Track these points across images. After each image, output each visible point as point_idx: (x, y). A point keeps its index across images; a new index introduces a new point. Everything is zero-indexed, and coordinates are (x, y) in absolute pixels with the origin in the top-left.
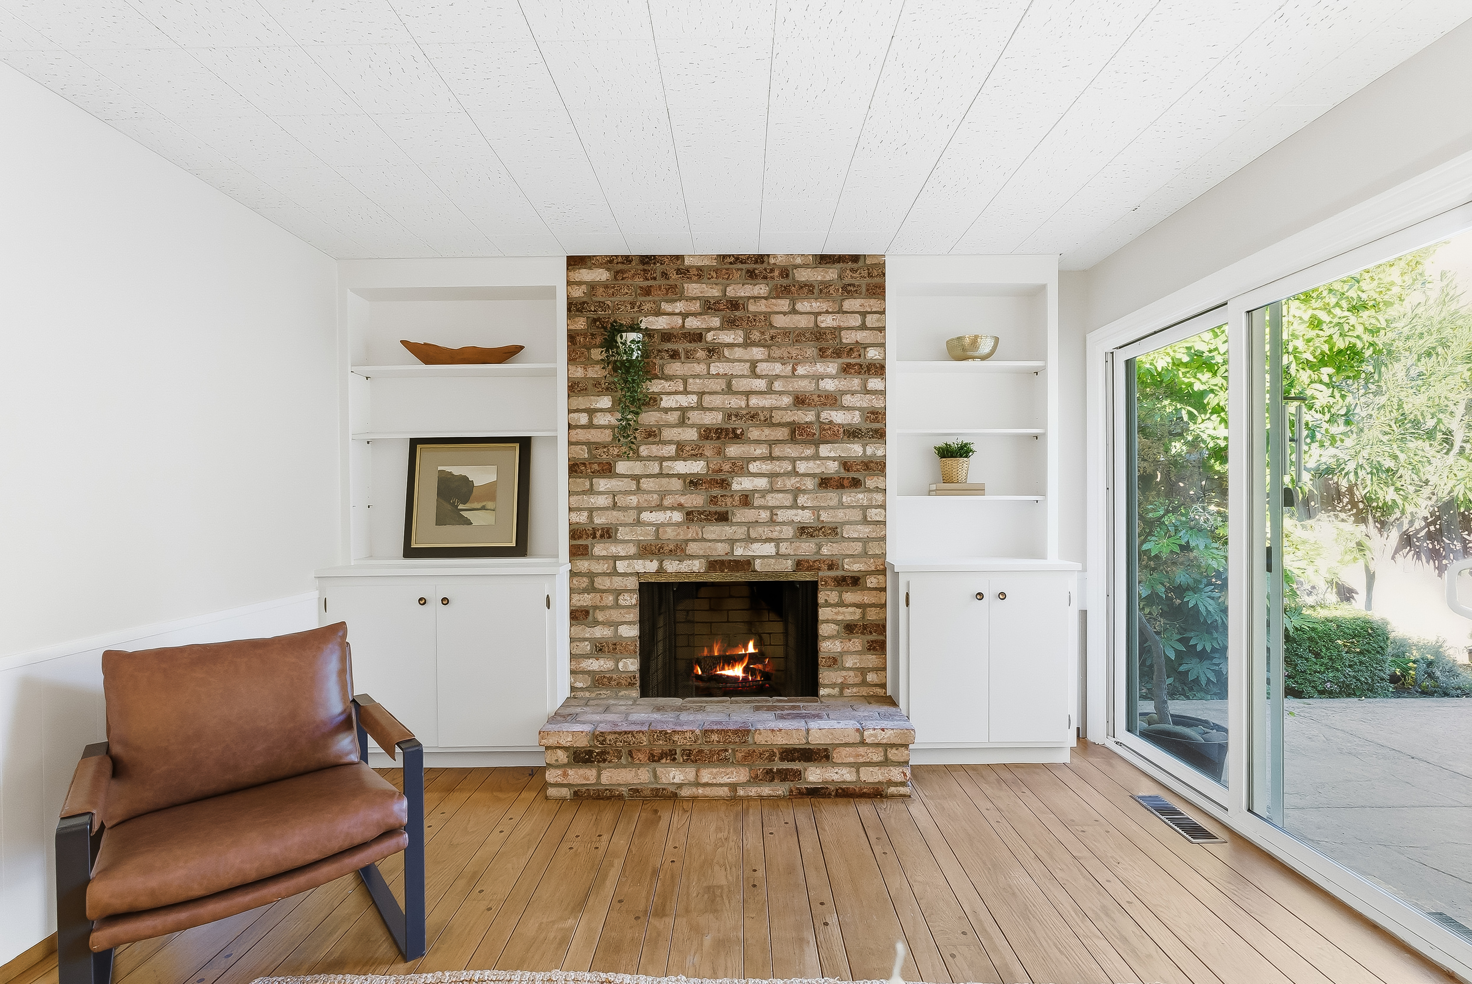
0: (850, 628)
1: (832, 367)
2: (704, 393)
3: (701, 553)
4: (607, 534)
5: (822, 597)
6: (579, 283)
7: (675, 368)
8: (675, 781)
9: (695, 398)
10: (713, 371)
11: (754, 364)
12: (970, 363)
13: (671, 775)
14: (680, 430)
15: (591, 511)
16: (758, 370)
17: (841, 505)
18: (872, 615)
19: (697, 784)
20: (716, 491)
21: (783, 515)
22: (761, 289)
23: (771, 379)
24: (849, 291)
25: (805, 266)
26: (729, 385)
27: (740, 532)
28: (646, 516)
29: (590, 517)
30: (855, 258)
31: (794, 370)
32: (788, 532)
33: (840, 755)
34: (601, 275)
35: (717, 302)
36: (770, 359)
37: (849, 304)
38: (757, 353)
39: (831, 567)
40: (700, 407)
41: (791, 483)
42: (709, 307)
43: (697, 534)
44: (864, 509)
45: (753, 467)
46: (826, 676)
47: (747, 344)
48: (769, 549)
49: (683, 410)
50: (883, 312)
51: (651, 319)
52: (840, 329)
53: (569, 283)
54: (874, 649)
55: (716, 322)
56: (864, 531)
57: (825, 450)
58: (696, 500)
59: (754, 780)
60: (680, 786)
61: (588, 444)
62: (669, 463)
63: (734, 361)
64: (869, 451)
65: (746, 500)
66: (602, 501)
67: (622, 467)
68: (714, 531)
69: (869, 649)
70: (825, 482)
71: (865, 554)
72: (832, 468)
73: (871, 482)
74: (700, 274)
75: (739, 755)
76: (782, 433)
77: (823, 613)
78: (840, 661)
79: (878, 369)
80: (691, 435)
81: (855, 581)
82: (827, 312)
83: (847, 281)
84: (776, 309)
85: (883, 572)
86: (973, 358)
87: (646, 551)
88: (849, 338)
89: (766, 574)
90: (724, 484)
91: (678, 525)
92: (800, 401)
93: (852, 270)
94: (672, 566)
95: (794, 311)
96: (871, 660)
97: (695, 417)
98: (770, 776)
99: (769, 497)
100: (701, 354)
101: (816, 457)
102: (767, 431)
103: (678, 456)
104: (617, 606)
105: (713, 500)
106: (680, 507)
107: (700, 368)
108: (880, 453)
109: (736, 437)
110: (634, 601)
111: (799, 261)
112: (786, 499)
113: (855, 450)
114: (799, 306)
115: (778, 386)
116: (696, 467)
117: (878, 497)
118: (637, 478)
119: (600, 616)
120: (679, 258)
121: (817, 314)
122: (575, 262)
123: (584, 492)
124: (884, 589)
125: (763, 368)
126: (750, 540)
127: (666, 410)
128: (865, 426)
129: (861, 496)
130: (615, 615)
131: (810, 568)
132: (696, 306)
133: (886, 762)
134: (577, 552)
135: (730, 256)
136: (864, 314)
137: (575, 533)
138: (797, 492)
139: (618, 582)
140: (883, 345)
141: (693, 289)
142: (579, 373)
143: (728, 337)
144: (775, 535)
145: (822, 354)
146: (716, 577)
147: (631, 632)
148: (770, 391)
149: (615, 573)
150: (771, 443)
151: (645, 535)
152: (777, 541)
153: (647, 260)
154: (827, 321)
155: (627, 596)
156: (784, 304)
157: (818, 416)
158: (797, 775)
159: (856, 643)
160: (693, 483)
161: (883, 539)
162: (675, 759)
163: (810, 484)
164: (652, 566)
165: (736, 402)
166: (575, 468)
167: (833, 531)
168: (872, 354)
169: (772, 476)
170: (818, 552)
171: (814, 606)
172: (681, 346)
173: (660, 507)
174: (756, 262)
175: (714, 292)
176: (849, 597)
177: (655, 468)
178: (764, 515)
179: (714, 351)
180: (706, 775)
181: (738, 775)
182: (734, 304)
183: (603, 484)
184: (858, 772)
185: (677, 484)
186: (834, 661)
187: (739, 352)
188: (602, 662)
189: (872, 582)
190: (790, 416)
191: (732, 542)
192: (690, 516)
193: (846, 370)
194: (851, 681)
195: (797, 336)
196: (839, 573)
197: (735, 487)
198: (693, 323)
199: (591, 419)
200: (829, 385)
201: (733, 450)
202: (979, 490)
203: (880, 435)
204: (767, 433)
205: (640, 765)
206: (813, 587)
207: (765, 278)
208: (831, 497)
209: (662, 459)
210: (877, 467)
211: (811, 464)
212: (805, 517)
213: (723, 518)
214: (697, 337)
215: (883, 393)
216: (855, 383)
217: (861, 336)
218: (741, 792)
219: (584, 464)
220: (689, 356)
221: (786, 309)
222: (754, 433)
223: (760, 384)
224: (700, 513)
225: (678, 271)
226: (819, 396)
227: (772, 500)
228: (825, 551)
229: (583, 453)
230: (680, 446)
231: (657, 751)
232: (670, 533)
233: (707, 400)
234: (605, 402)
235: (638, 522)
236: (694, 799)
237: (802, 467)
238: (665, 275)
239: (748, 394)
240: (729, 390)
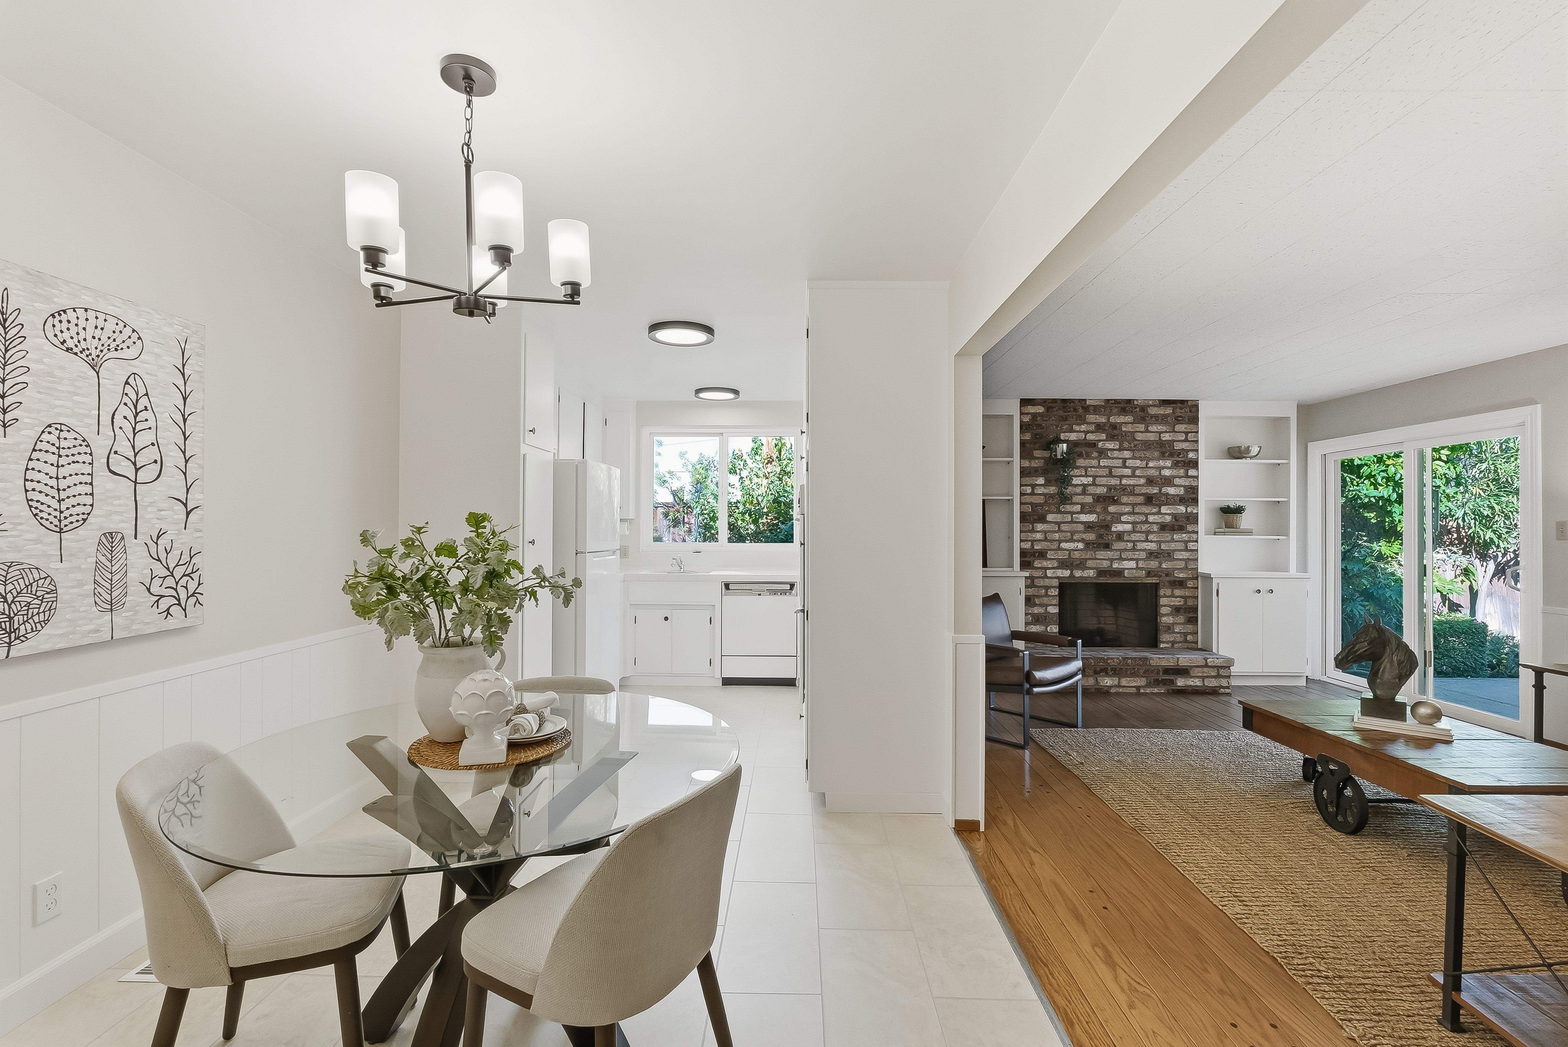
0: (1177, 610)
1: (1168, 463)
2: (1097, 476)
3: (1094, 566)
4: (1042, 555)
5: (1162, 592)
6: (1027, 414)
7: (1081, 462)
8: (1107, 685)
9: (1091, 479)
10: (1101, 464)
11: (1125, 460)
12: (1243, 461)
13: (1106, 681)
14: (1083, 497)
15: (1033, 541)
16: (1127, 464)
17: (1173, 540)
18: (1190, 602)
19: (1119, 686)
20: (1102, 531)
21: (1140, 546)
22: (1129, 419)
23: (1134, 469)
24: (1178, 420)
25: (1154, 406)
26: (1110, 472)
27: (1116, 555)
28: (1063, 545)
29: (1032, 545)
30: (1182, 402)
31: (1147, 464)
32: (1143, 555)
33: (1196, 672)
34: (1040, 409)
35: (1105, 425)
36: (1134, 458)
37: (1177, 428)
38: (1127, 454)
39: (1167, 575)
40: (1094, 484)
41: (1144, 527)
42: (1099, 428)
43: (1092, 556)
44: (1186, 542)
45: (1124, 518)
46: (1165, 637)
47: (1120, 449)
48: (1133, 564)
49: (1085, 486)
50: (1197, 432)
51: (1067, 434)
52: (1174, 441)
53: (1021, 413)
54: (1192, 622)
55: (1104, 436)
56: (1185, 555)
57: (1164, 509)
58: (1091, 537)
59: (1148, 685)
60: (1110, 687)
61: (1031, 504)
62: (1077, 515)
63: (1113, 458)
64: (1189, 510)
65: (1120, 536)
66: (1039, 536)
67: (1050, 517)
68: (1101, 554)
69: (1189, 621)
70: (1163, 527)
71: (1186, 568)
72: (1168, 519)
73: (1190, 528)
74: (1096, 409)
75: (1142, 671)
76: (1140, 499)
77: (1163, 601)
78: (1172, 628)
79: (1195, 464)
80: (1089, 499)
81: (1181, 583)
82: (1166, 432)
83: (1178, 414)
84: (1138, 429)
85: (1197, 578)
86: (1246, 458)
87: (1063, 564)
88: (1178, 446)
89: (1130, 578)
90: (1108, 527)
91: (1081, 550)
92: (1150, 481)
93: (1181, 409)
94: (1078, 573)
95: (1147, 431)
96: (1190, 628)
97: (1091, 489)
98: (1157, 683)
99: (1132, 535)
100: (1095, 454)
101: (1159, 513)
102: (1131, 498)
103: (1082, 512)
104: (1046, 595)
105: (1100, 536)
106: (1082, 540)
107: (1094, 462)
108: (1195, 511)
109: (1115, 502)
110: (1057, 593)
111: (1151, 403)
112: (1142, 537)
113: (1182, 509)
114: (1150, 428)
115: (1138, 473)
116: (1092, 518)
117: (1194, 536)
118: (1059, 524)
119: (1037, 601)
120: (1085, 400)
121: (1160, 433)
122: (1025, 402)
123: (1029, 531)
124: (1197, 588)
125: (1130, 463)
126: (1121, 559)
127: (1075, 486)
128: (1187, 496)
129: (1184, 535)
130: (1045, 600)
131: (1155, 576)
132: (1092, 428)
133: (1218, 676)
134: (1025, 565)
135: (1111, 400)
136: (1187, 433)
137: (1023, 553)
138: (1148, 533)
139: (1047, 582)
140: (1197, 451)
141: (1091, 418)
142: (1026, 464)
143: (1110, 445)
144: (1136, 557)
145: (1163, 456)
146: (1102, 580)
147: (1054, 610)
148: (1133, 475)
149: (1046, 577)
150: (1134, 505)
151: (1061, 555)
152: (1137, 560)
153: (1064, 401)
154: (1166, 437)
155: (1052, 590)
156: (1142, 427)
157: (1160, 490)
158: (1172, 682)
159: (1181, 619)
160: (1089, 526)
161: (1197, 560)
162: (1107, 673)
163: (1155, 528)
164: (1067, 573)
165: (1114, 482)
166: (1024, 517)
167: (1169, 555)
168: (1191, 455)
169: (1134, 523)
170: (1160, 567)
171: (1157, 597)
172: (1083, 450)
173: (1072, 540)
174: (1126, 403)
175: (1103, 420)
176: (1177, 592)
177: (1068, 518)
178: (1130, 545)
179: (1103, 453)
180: (1124, 682)
181: (1141, 682)
182: (1114, 427)
183: (1039, 527)
184: (1203, 681)
185: (1081, 527)
186: (1169, 628)
187: (1116, 454)
188: (1038, 627)
189: (1190, 584)
190: (1144, 490)
191: (1112, 560)
192: (1088, 544)
193: (1176, 465)
194: (1178, 639)
195: (1148, 445)
196: (1172, 579)
197: (1113, 529)
198: (1091, 437)
199: (1033, 490)
200: (1166, 473)
201: (1112, 509)
202: (1249, 532)
203: (1195, 501)
204: (1132, 499)
205: (1088, 676)
206: (1156, 586)
207: (1132, 412)
208: (1167, 536)
209: (1072, 513)
210: (1193, 519)
211: (1156, 517)
212: (1152, 546)
213: (1107, 546)
214: (1093, 445)
215: (1197, 477)
216: (1182, 472)
217: (1185, 446)
218: (1142, 691)
219: (1029, 516)
220: (1088, 456)
221: (1143, 430)
222: (1125, 499)
223: (1128, 472)
224: (1093, 544)
225: (1083, 408)
226: (1161, 479)
227: (1134, 537)
228: (1164, 566)
229: (1029, 509)
230: (1083, 505)
231: (1098, 669)
232: (1076, 555)
233: (1099, 481)
234: (1041, 481)
235: (1059, 549)
236: (1117, 694)
237: (1151, 519)
238: (1075, 410)
239: (1121, 477)
240: (1110, 475)
